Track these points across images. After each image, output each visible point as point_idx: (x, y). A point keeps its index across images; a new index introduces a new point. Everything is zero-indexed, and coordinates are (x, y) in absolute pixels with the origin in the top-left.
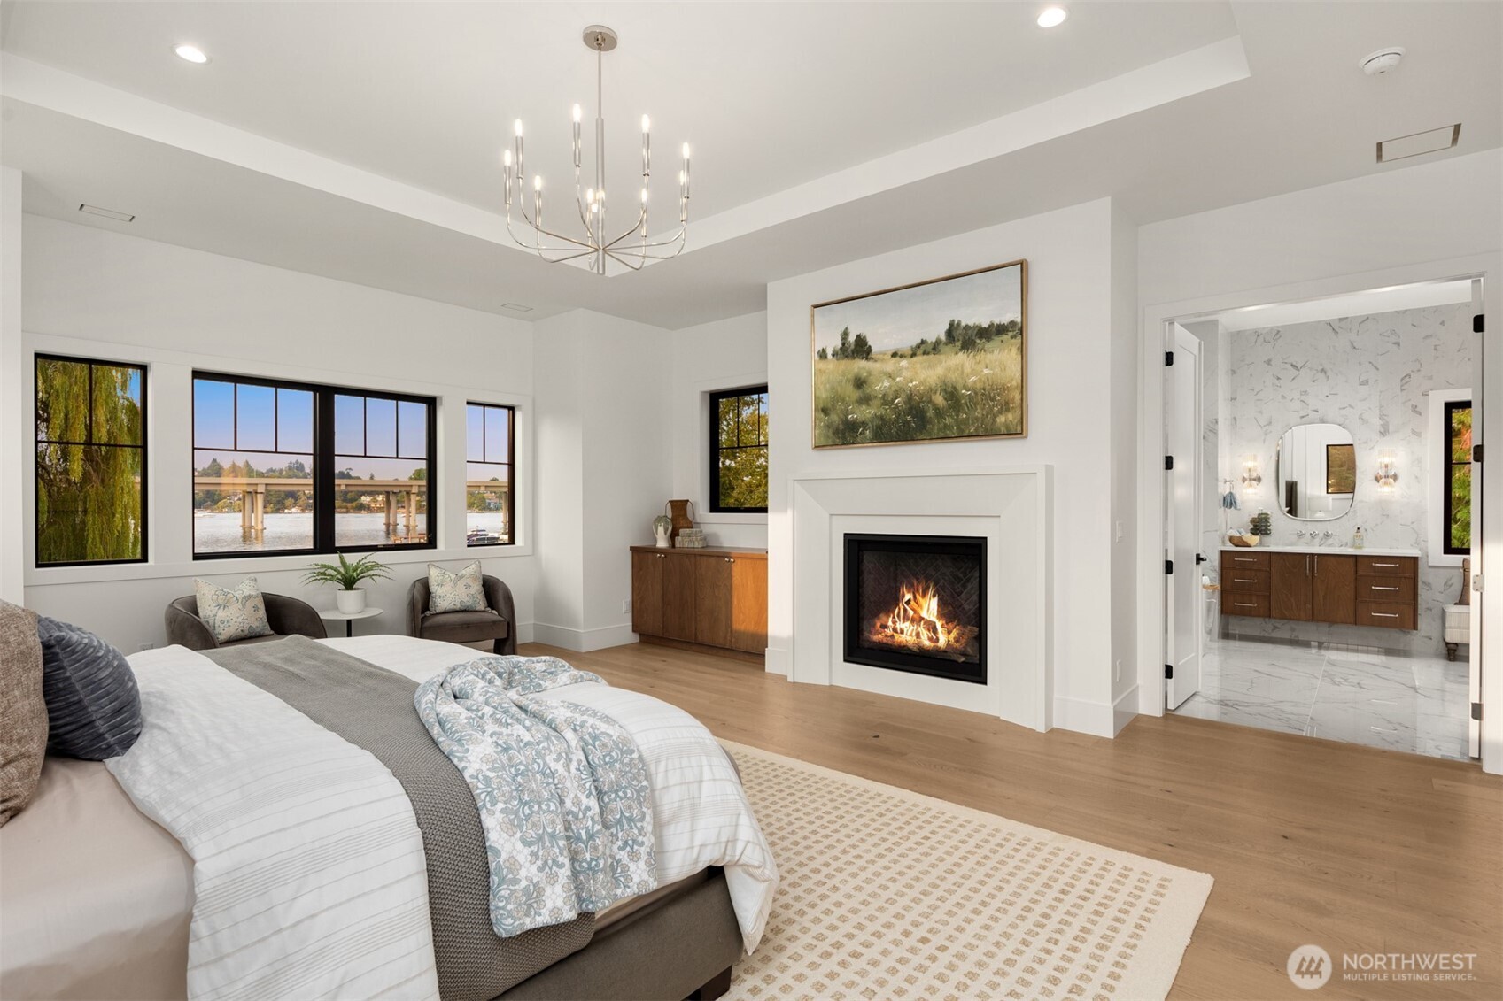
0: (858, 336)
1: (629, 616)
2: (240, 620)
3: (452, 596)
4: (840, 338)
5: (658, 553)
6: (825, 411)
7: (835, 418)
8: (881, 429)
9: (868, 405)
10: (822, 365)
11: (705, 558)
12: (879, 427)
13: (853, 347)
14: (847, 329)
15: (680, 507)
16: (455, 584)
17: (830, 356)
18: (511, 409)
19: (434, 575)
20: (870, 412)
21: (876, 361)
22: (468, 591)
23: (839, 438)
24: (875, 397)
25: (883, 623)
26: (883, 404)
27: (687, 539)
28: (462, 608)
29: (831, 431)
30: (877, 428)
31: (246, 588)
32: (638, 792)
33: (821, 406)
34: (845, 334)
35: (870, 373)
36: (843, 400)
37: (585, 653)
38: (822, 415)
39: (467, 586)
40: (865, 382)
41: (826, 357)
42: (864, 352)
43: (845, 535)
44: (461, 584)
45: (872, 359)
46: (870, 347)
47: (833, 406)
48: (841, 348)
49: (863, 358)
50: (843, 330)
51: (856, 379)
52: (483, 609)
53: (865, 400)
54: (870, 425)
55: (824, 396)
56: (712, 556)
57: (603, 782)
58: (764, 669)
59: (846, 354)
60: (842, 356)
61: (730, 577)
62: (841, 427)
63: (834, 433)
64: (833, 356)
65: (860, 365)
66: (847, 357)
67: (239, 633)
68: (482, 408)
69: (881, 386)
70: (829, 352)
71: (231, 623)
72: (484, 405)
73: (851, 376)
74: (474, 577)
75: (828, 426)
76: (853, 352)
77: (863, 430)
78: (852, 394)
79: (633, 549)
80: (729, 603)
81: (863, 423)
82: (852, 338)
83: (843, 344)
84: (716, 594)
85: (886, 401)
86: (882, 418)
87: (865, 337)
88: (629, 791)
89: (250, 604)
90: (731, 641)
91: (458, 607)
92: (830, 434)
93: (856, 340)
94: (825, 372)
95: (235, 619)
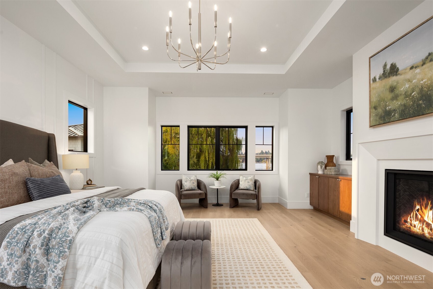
0: (392, 65)
1: (309, 198)
2: (189, 185)
3: (244, 185)
4: (382, 69)
5: (317, 176)
6: (375, 108)
7: (380, 110)
8: (404, 112)
9: (397, 100)
10: (373, 85)
11: (331, 178)
12: (403, 111)
13: (389, 71)
14: (386, 63)
15: (330, 158)
16: (245, 181)
17: (377, 80)
18: (273, 127)
19: (241, 178)
20: (398, 104)
21: (401, 75)
22: (248, 184)
23: (382, 120)
24: (401, 95)
25: (405, 219)
26: (405, 98)
27: (329, 171)
28: (246, 189)
29: (378, 117)
30: (402, 111)
31: (193, 178)
32: (61, 252)
33: (373, 106)
34: (385, 65)
35: (398, 83)
36: (384, 100)
37: (288, 209)
38: (374, 110)
39: (248, 182)
40: (395, 88)
41: (376, 81)
42: (395, 71)
43: (386, 170)
44: (247, 181)
45: (399, 74)
46: (398, 68)
47: (379, 104)
48: (383, 74)
49: (394, 76)
50: (384, 64)
51: (390, 87)
52: (253, 190)
53: (396, 97)
54: (398, 111)
55: (375, 100)
56: (334, 178)
57: (51, 244)
58: (349, 230)
59: (385, 76)
60: (383, 78)
61: (339, 187)
62: (383, 114)
63: (379, 118)
64: (379, 79)
65: (393, 80)
66: (386, 77)
67: (189, 189)
68: (263, 128)
69: (404, 87)
70: (377, 78)
71: (187, 186)
72: (263, 127)
73: (388, 87)
74: (251, 180)
75: (376, 115)
76: (389, 74)
77: (394, 114)
78: (389, 96)
79: (311, 174)
80: (339, 198)
81: (394, 110)
82: (388, 67)
83: (384, 71)
84: (335, 194)
85: (407, 95)
86: (405, 105)
87: (395, 64)
88: (57, 250)
89: (192, 182)
90: (340, 215)
91: (245, 188)
92: (378, 119)
93: (390, 67)
94: (375, 89)
95: (188, 185)
